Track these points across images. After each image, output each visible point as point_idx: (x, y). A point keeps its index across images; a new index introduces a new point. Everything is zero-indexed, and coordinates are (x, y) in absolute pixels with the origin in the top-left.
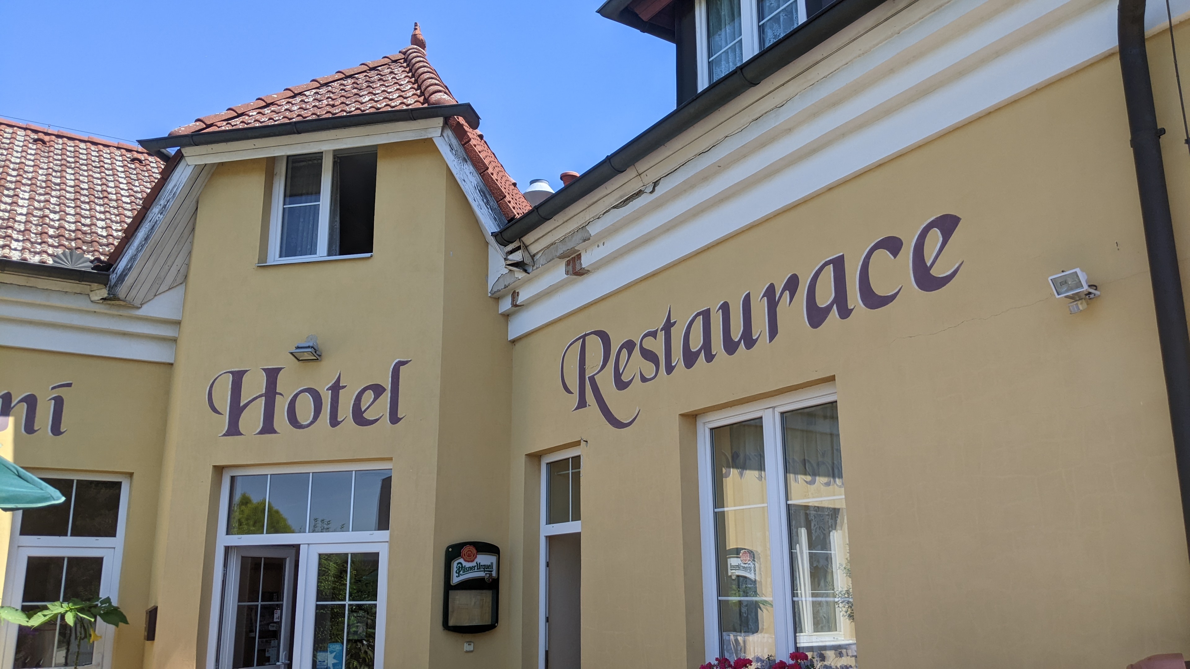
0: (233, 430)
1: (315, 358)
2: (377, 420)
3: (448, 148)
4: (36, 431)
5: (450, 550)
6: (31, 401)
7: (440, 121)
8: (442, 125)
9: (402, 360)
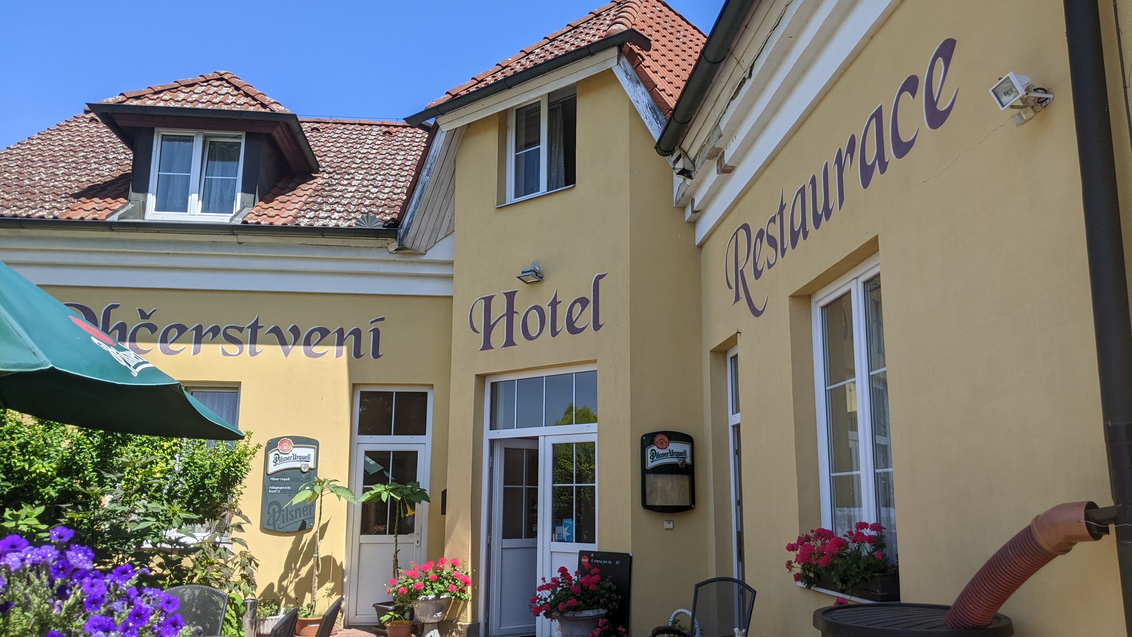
0: (487, 345)
1: (537, 280)
2: (584, 328)
3: (624, 74)
4: (362, 356)
5: (644, 438)
6: (357, 333)
7: (615, 51)
8: (617, 54)
9: (600, 274)
